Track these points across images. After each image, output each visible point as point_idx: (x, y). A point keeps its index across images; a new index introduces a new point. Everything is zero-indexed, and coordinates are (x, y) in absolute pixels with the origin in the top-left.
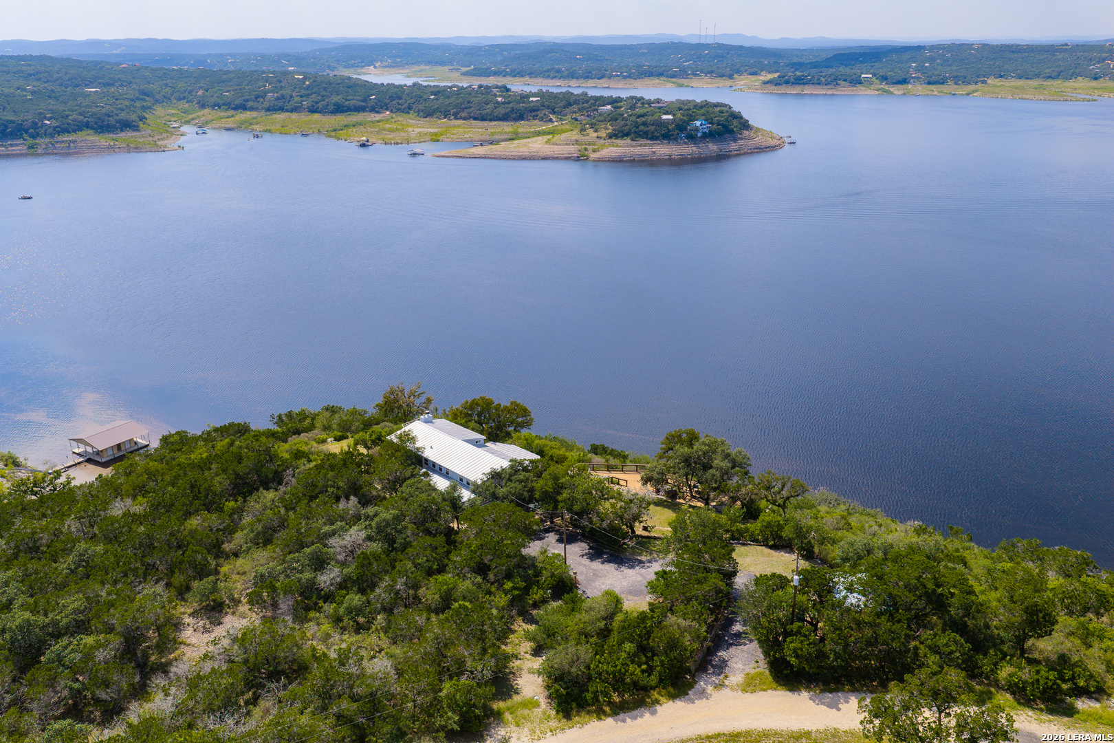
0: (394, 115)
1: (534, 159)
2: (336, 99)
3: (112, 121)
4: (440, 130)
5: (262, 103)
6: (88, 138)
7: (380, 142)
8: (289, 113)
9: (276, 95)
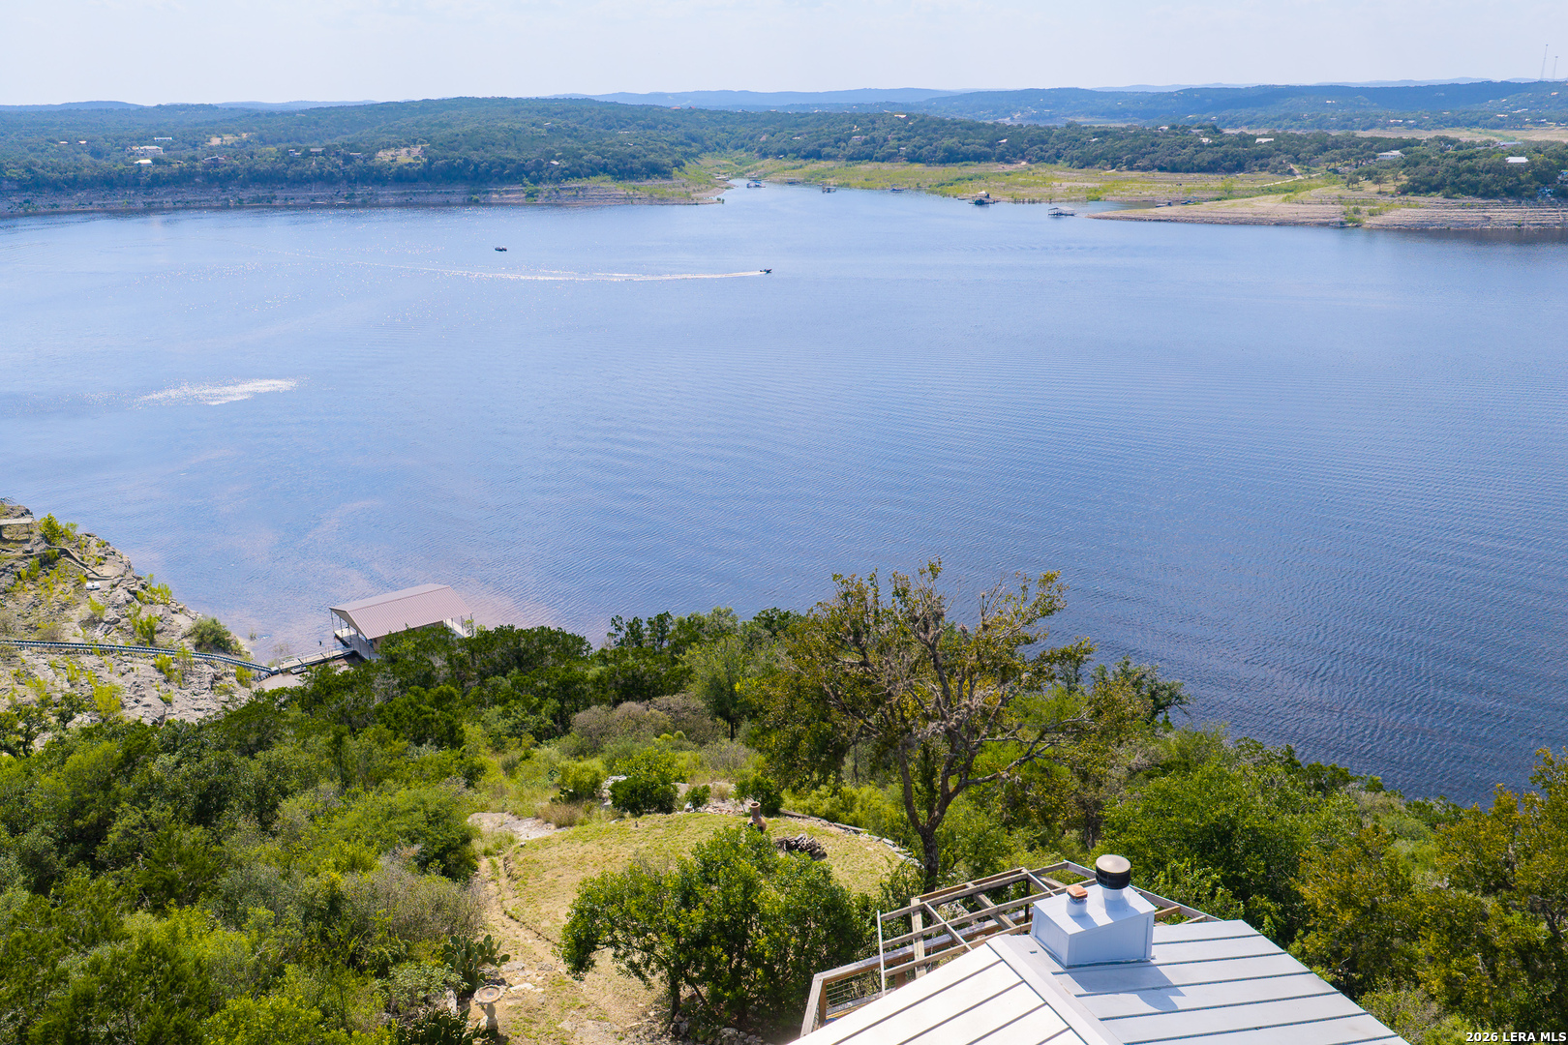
0: (1033, 166)
1: (1261, 224)
2: (947, 142)
3: (637, 164)
4: (1103, 184)
5: (844, 149)
6: (602, 185)
7: (1007, 199)
8: (879, 163)
9: (864, 137)
